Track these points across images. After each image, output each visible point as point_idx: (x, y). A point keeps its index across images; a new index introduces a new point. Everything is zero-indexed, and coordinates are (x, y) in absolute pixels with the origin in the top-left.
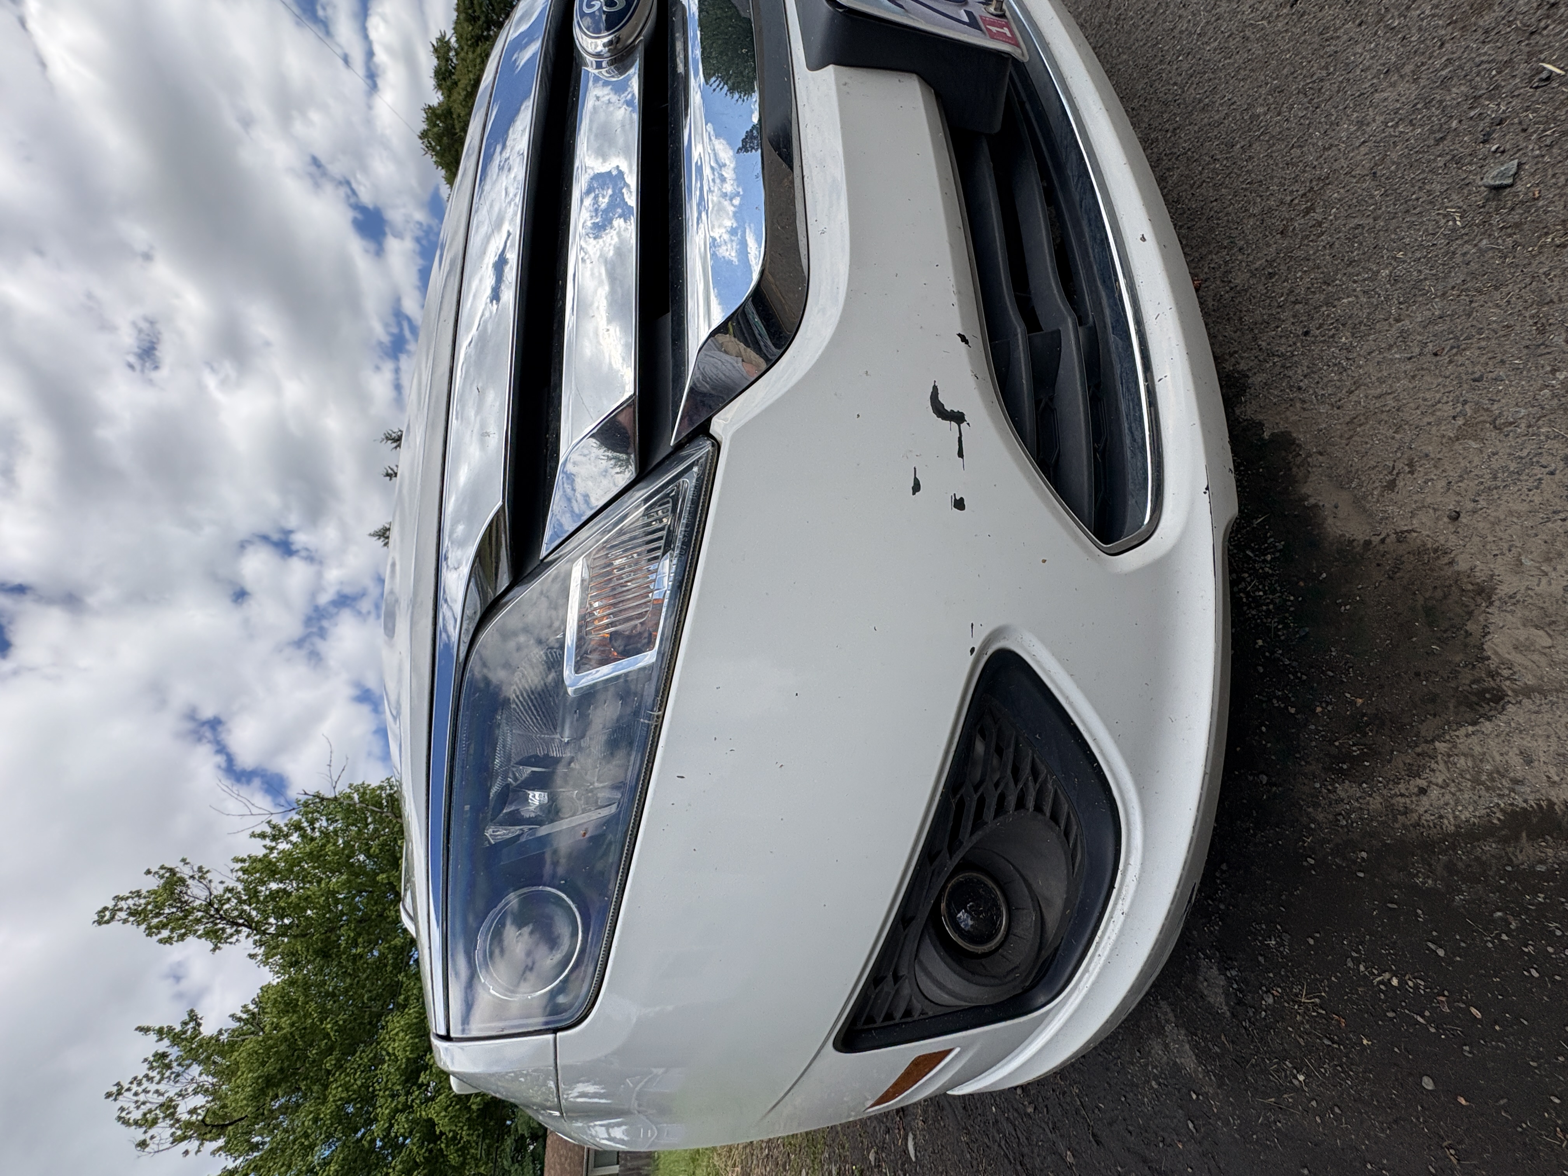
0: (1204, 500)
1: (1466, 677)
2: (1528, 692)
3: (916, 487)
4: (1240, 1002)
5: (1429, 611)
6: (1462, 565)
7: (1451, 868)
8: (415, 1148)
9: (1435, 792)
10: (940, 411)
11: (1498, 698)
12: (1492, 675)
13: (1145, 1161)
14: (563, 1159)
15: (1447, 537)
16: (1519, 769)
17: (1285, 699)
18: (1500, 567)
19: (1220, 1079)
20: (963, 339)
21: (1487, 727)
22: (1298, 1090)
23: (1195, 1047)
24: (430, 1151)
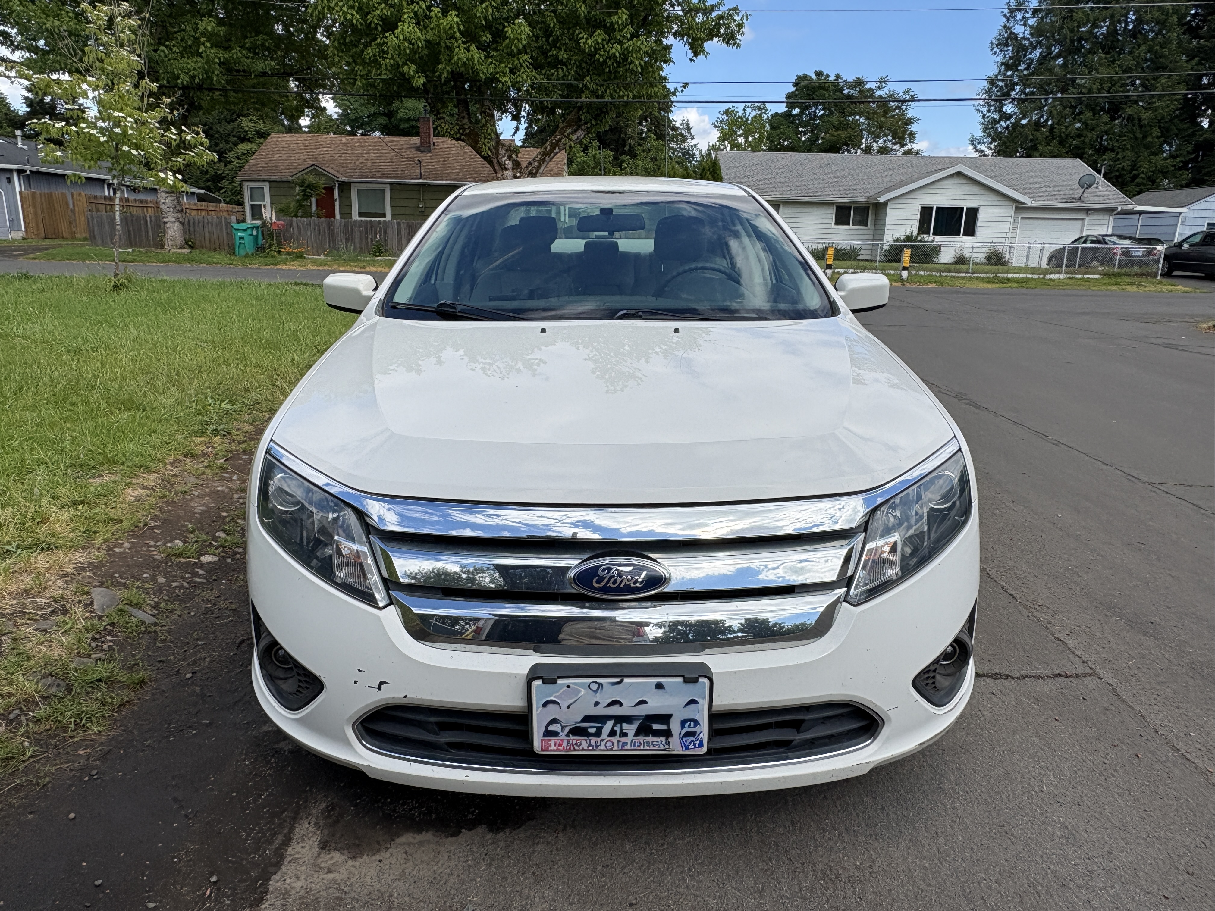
0: (366, 764)
1: (333, 845)
2: (319, 855)
3: (360, 671)
4: (277, 752)
5: (358, 845)
6: (365, 857)
7: (285, 821)
8: (378, 12)
9: (307, 826)
10: (382, 683)
11: (323, 848)
12: (329, 850)
13: (240, 701)
14: (366, 156)
15: (378, 857)
16: (301, 845)
17: (364, 800)
18: (357, 864)
19: (255, 737)
20: (405, 697)
21: (316, 843)
22: (244, 761)
23: (269, 732)
24: (376, 28)
